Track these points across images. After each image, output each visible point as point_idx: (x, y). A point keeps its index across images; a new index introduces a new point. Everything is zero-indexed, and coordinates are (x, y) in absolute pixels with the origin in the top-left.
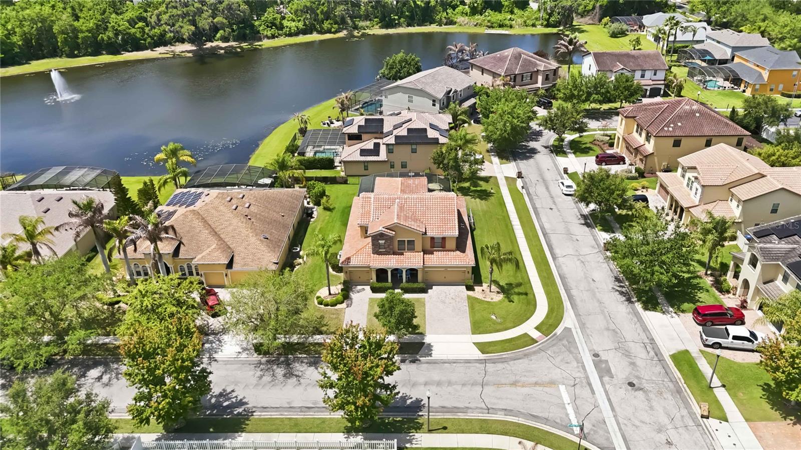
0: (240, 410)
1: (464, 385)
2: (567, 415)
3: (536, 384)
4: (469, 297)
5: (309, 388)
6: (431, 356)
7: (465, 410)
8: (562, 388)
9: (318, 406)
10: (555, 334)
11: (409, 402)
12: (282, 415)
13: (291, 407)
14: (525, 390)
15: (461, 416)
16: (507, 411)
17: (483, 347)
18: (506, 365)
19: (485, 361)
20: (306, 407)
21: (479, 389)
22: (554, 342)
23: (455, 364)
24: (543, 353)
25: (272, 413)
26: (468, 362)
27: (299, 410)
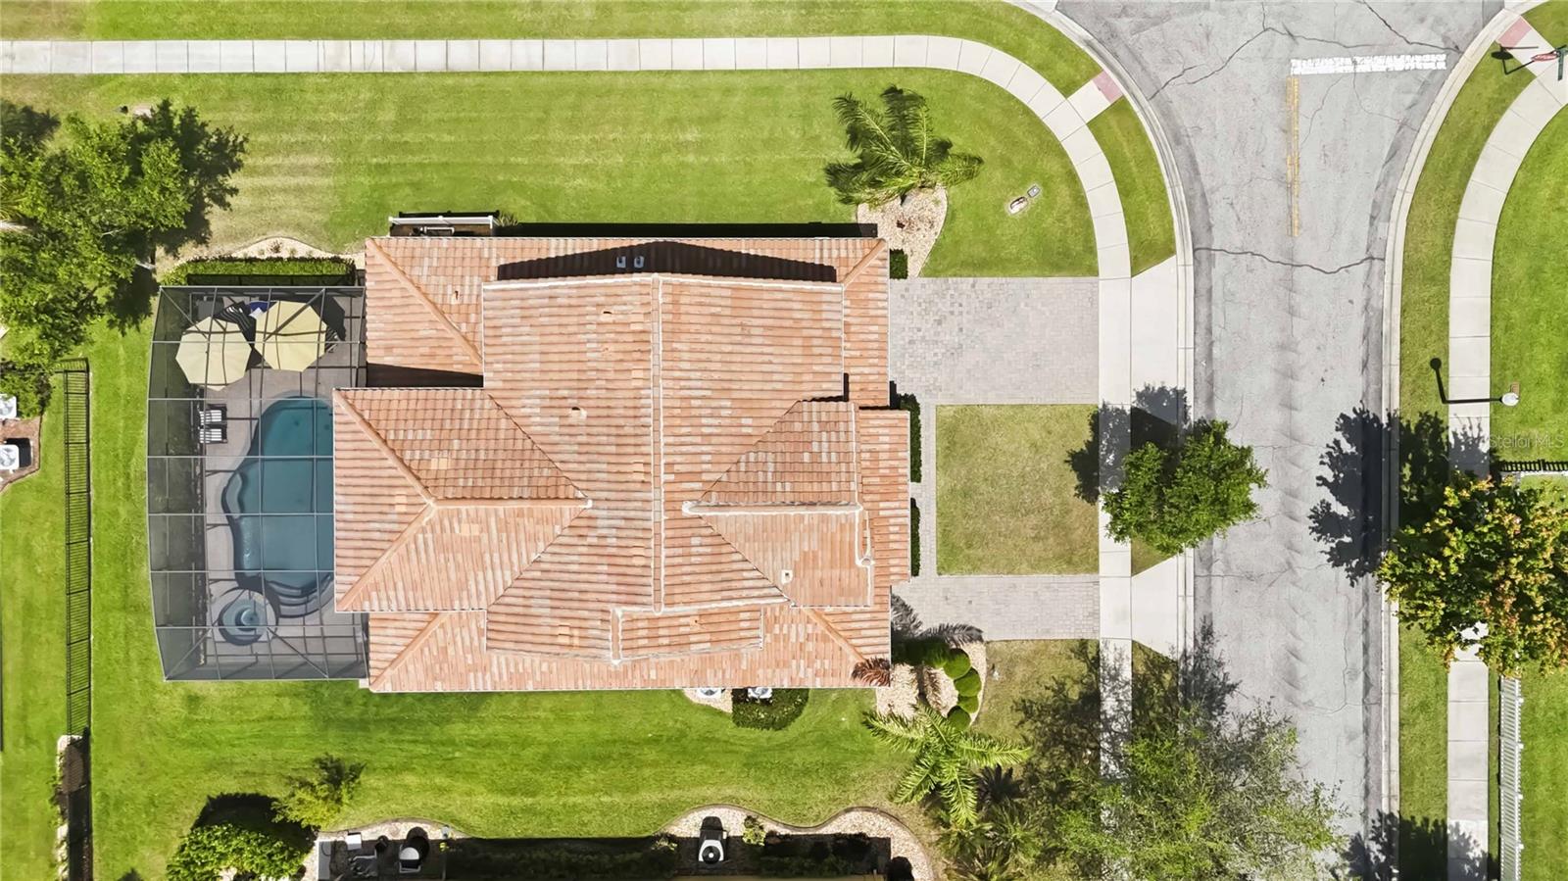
0: (1375, 847)
1: (1292, 312)
2: (1388, 73)
3: (1286, 131)
4: (931, 271)
5: (1302, 697)
6: (1184, 391)
7: (1373, 316)
8: (1300, 67)
9: (1360, 665)
10: (1089, 44)
11: (1347, 448)
12: (1388, 747)
13: (1366, 730)
14: (1310, 159)
15: (1392, 324)
16: (1377, 215)
17: (1147, 251)
18: (1215, 198)
19: (1202, 254)
20: (1366, 691)
21: (1303, 276)
22: (1122, 52)
23: (1216, 331)
24: (1168, 93)
25: (1384, 769)
26: (1203, 295)
27: (1374, 709)
